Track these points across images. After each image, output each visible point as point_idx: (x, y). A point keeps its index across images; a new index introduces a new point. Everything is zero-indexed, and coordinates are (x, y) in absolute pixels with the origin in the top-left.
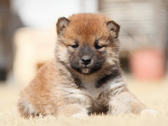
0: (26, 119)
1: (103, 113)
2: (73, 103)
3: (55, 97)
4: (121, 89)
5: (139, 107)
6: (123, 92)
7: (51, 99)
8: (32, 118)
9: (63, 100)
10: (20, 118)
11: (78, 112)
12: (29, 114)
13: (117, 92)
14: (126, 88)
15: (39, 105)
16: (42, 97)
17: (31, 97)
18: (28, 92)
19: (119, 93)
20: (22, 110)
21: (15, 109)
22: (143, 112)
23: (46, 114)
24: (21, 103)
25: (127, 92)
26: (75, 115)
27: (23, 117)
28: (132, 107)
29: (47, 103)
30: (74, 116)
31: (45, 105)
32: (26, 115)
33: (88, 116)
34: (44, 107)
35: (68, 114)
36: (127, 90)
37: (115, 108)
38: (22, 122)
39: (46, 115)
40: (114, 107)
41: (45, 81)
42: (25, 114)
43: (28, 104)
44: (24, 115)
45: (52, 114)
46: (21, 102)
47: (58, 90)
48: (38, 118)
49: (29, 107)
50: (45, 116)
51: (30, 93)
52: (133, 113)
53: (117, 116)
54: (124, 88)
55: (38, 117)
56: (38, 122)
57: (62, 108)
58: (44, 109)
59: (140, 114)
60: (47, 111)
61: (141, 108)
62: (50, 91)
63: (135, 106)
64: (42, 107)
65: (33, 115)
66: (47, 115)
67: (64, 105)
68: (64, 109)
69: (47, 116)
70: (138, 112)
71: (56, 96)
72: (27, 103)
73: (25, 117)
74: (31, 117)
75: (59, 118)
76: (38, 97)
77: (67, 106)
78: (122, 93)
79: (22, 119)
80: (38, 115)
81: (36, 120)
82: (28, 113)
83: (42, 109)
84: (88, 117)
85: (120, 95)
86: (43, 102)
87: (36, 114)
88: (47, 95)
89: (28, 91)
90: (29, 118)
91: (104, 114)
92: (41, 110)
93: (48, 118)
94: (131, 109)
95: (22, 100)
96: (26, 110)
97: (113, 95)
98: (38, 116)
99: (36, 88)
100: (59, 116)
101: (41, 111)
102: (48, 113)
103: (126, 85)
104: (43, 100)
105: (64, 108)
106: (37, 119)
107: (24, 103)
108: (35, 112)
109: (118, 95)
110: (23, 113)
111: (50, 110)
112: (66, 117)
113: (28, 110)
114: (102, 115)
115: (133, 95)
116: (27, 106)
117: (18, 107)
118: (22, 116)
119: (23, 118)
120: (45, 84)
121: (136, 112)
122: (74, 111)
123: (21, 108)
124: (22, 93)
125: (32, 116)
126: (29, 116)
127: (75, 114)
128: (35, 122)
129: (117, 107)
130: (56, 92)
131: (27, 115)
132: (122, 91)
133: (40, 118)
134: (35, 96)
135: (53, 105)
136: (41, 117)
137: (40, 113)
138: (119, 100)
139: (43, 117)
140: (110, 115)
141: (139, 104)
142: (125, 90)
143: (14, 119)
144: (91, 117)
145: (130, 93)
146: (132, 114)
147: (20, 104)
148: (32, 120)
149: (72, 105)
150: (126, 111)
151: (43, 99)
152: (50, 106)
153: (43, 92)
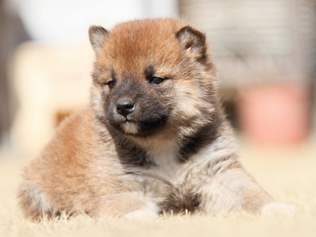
0: (34, 222)
2: (130, 190)
3: (97, 178)
5: (258, 198)
6: (231, 168)
7: (87, 183)
8: (47, 219)
9: (112, 183)
10: (23, 220)
11: (137, 209)
12: (42, 212)
13: (219, 168)
14: (236, 162)
15: (61, 194)
16: (70, 176)
17: (44, 178)
18: (39, 169)
19: (223, 171)
20: (26, 205)
21: (14, 202)
22: (266, 209)
23: (75, 212)
24: (25, 191)
25: (239, 169)
26: (131, 213)
27: (30, 218)
28: (246, 198)
29: (79, 190)
30: (130, 216)
31: (74, 193)
32: (35, 214)
33: (158, 217)
34: (72, 197)
35: (117, 212)
36: (239, 166)
37: (214, 198)
38: (27, 228)
39: (75, 214)
40: (211, 198)
41: (77, 147)
42: (32, 213)
43: (39, 193)
44: (30, 215)
45: (87, 213)
46: (26, 188)
47: (102, 166)
48: (60, 221)
49: (41, 199)
50: (72, 217)
51: (43, 171)
53: (214, 216)
54: (234, 161)
55: (59, 219)
56: (59, 227)
58: (71, 202)
59: (260, 213)
61: (263, 201)
62: (86, 167)
63: (251, 197)
64: (67, 198)
65: (49, 214)
66: (77, 214)
67: (112, 194)
68: (111, 201)
69: (77, 217)
70: (255, 208)
71: (98, 175)
72: (36, 191)
73: (33, 219)
74: (45, 217)
75: (100, 220)
76: (58, 178)
77: (118, 195)
78: (228, 171)
79: (27, 222)
80: (58, 214)
81: (55, 225)
82: (39, 210)
83: (66, 202)
84: (158, 219)
85: (224, 173)
86: (69, 187)
87: (54, 213)
88: (79, 173)
89: (39, 166)
90: (40, 221)
91: (190, 212)
92: (64, 204)
93: (78, 220)
94: (242, 202)
95: (28, 185)
96: (34, 204)
97: (212, 174)
98: (58, 217)
99: (56, 159)
100: (99, 217)
101: (64, 206)
102: (79, 211)
103: (237, 156)
104: (69, 184)
105: (112, 199)
106: (57, 221)
107: (30, 191)
108: (52, 210)
109: (221, 174)
110: (29, 211)
112: (114, 217)
113: (39, 204)
114: (185, 213)
115: (249, 175)
116: (36, 196)
117: (19, 200)
118: (26, 217)
119: (29, 221)
120: (76, 152)
121: (251, 208)
122: (131, 206)
123: (26, 200)
124: (26, 170)
125: (47, 215)
126: (40, 217)
127: (132, 211)
128: (52, 228)
130: (100, 168)
131: (38, 215)
132: (229, 167)
133: (63, 221)
134: (53, 175)
136: (64, 219)
137: (63, 209)
138: (221, 183)
139: (68, 219)
140: (201, 214)
141: (259, 193)
142: (235, 165)
143: (11, 222)
144: (164, 219)
146: (244, 213)
147: (22, 194)
148: (48, 223)
149: (128, 193)
151: (71, 182)
152: (84, 196)
153: (72, 167)
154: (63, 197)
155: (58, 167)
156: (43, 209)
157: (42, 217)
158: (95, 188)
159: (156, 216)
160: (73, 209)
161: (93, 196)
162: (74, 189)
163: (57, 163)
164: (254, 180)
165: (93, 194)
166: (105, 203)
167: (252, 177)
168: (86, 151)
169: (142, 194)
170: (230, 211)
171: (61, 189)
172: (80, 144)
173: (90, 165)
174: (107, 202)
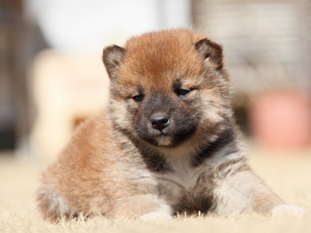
0: (53, 223)
1: (200, 212)
2: (145, 193)
3: (113, 182)
4: (237, 165)
5: (268, 200)
6: (241, 171)
7: (102, 187)
8: (65, 221)
10: (42, 222)
11: (152, 211)
13: (229, 171)
14: (245, 165)
15: (77, 197)
16: (84, 180)
17: (60, 182)
18: (56, 173)
19: (233, 174)
20: (45, 208)
21: (33, 205)
22: (276, 211)
23: (92, 214)
24: (44, 194)
25: (248, 171)
26: (146, 215)
27: (49, 219)
28: (257, 201)
29: (94, 193)
30: (145, 217)
32: (54, 216)
33: (172, 218)
34: (88, 200)
35: (133, 213)
36: (249, 169)
37: (225, 201)
38: (46, 229)
39: (92, 216)
40: (222, 200)
41: (92, 151)
42: (51, 214)
43: (57, 196)
44: (49, 217)
45: (104, 214)
46: (44, 192)
47: (118, 170)
48: (77, 222)
49: (59, 201)
50: (89, 218)
52: (258, 212)
53: (226, 217)
54: (243, 164)
55: (77, 220)
56: (76, 228)
57: (124, 202)
58: (88, 205)
59: (271, 215)
60: (94, 209)
61: (273, 203)
62: (101, 171)
63: (261, 199)
64: (83, 201)
65: (67, 216)
66: (94, 216)
67: (127, 196)
68: (126, 204)
69: (94, 218)
70: (266, 210)
71: (114, 179)
72: (54, 194)
73: (52, 220)
74: (63, 219)
75: (116, 221)
76: (74, 182)
77: (133, 197)
78: (238, 174)
79: (46, 222)
80: (76, 216)
81: (73, 226)
82: (57, 212)
83: (82, 205)
84: (172, 220)
85: (234, 176)
86: (84, 191)
87: (71, 215)
89: (55, 170)
90: (58, 222)
91: (203, 214)
93: (95, 222)
94: (253, 204)
95: (46, 189)
96: (52, 206)
97: (222, 177)
98: (75, 218)
99: (72, 163)
100: (116, 218)
102: (96, 213)
104: (84, 187)
105: (127, 201)
106: (75, 223)
107: (48, 194)
108: (70, 212)
109: (231, 177)
110: (47, 213)
111: (100, 205)
112: (129, 219)
113: (57, 207)
114: (198, 215)
115: (259, 177)
116: (54, 199)
117: (38, 202)
118: (45, 219)
119: (48, 222)
120: (91, 157)
121: (262, 210)
122: (145, 208)
123: (44, 203)
124: (44, 175)
125: (65, 217)
126: (58, 218)
127: (147, 213)
128: (70, 229)
129: (227, 201)
130: (115, 173)
132: (239, 169)
133: (81, 222)
134: (69, 179)
135: (108, 196)
136: (81, 220)
137: (80, 211)
138: (232, 186)
139: (85, 220)
140: (214, 216)
141: (270, 195)
142: (244, 167)
143: (30, 223)
144: (178, 220)
145: (254, 174)
146: (255, 214)
147: (41, 197)
148: (65, 224)
149: (143, 196)
150: (245, 208)
151: (86, 186)
152: (99, 199)
154: (79, 201)
155: (73, 171)
156: (61, 211)
157: (60, 218)
158: (111, 192)
159: (170, 217)
160: (90, 211)
161: (108, 199)
162: (90, 192)
163: (73, 167)
164: (263, 183)
165: (108, 197)
166: (121, 206)
167: (261, 179)
168: (100, 156)
169: (156, 196)
170: (241, 213)
171: (76, 192)
172: (93, 149)
173: (105, 170)
174: (123, 204)
